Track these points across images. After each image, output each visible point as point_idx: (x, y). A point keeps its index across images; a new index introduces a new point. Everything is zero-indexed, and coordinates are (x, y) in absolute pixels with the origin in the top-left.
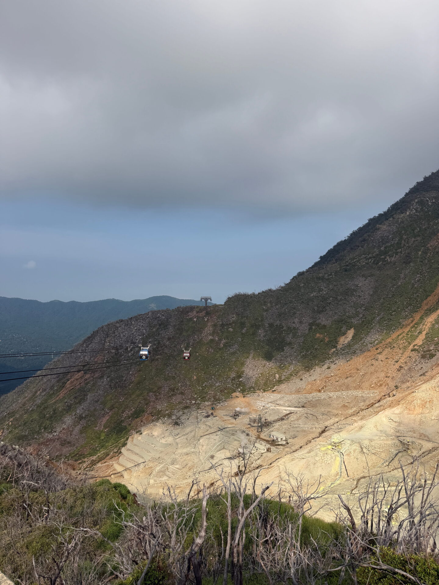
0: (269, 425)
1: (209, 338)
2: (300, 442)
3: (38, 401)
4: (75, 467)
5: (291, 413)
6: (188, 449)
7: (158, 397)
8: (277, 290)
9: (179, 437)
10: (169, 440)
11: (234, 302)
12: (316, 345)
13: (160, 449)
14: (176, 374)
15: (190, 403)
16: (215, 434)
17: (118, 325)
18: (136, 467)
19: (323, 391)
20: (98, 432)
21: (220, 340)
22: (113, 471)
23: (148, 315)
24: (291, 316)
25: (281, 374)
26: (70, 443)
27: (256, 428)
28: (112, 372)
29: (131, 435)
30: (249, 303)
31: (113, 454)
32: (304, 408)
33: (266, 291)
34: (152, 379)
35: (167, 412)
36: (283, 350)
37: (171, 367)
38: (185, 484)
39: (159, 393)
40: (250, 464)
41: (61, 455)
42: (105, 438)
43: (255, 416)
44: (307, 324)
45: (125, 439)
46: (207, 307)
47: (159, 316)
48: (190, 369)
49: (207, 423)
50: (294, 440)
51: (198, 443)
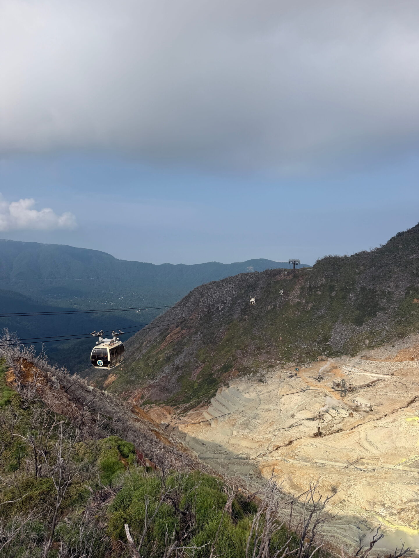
0: (353, 391)
1: (296, 301)
2: (385, 410)
3: (144, 352)
4: (170, 412)
5: (379, 380)
6: (270, 406)
7: (245, 355)
8: (372, 252)
9: (262, 394)
10: (253, 395)
11: (323, 265)
12: (413, 311)
13: (244, 403)
14: (262, 334)
15: (275, 362)
16: (297, 394)
17: (211, 286)
18: (222, 418)
19: (416, 360)
20: (192, 382)
21: (307, 303)
22: (202, 419)
23: (238, 277)
24: (386, 279)
25: (372, 340)
26: (168, 390)
27: (339, 393)
28: (205, 328)
29: (220, 388)
30: (340, 266)
31: (203, 403)
32: (393, 376)
33: (359, 253)
34: (240, 337)
35: (252, 369)
36: (376, 315)
37: (258, 328)
38: (265, 439)
39: (246, 351)
40: (330, 427)
41: (160, 400)
42: (197, 388)
43: (340, 381)
44: (404, 288)
45: (215, 390)
46: (295, 270)
47: (248, 279)
48: (277, 330)
49: (290, 383)
50: (378, 408)
51: (280, 401)
